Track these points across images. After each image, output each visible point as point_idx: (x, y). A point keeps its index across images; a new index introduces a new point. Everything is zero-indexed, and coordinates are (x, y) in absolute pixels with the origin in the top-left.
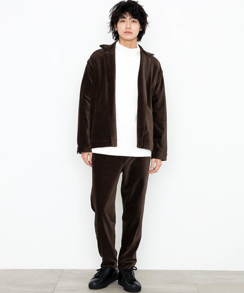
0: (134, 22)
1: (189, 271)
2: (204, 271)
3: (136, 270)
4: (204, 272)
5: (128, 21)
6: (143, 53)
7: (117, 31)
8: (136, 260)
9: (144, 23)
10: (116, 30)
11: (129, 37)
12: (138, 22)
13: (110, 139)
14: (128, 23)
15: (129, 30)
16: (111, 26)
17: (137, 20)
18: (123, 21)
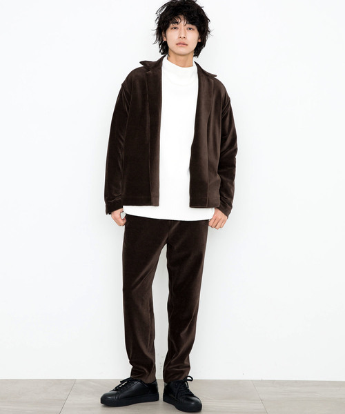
0: (190, 29)
1: (252, 381)
2: (273, 382)
3: (191, 380)
5: (183, 27)
6: (201, 74)
7: (166, 42)
8: (189, 367)
9: (204, 31)
10: (165, 40)
11: (182, 50)
12: (196, 30)
13: (149, 195)
14: (183, 31)
15: (184, 41)
16: (157, 34)
17: (194, 27)
18: (175, 28)
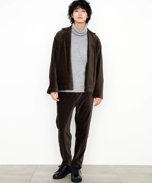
0: (83, 11)
4: (122, 166)
10: (72, 17)
11: (80, 21)
18: (77, 11)
